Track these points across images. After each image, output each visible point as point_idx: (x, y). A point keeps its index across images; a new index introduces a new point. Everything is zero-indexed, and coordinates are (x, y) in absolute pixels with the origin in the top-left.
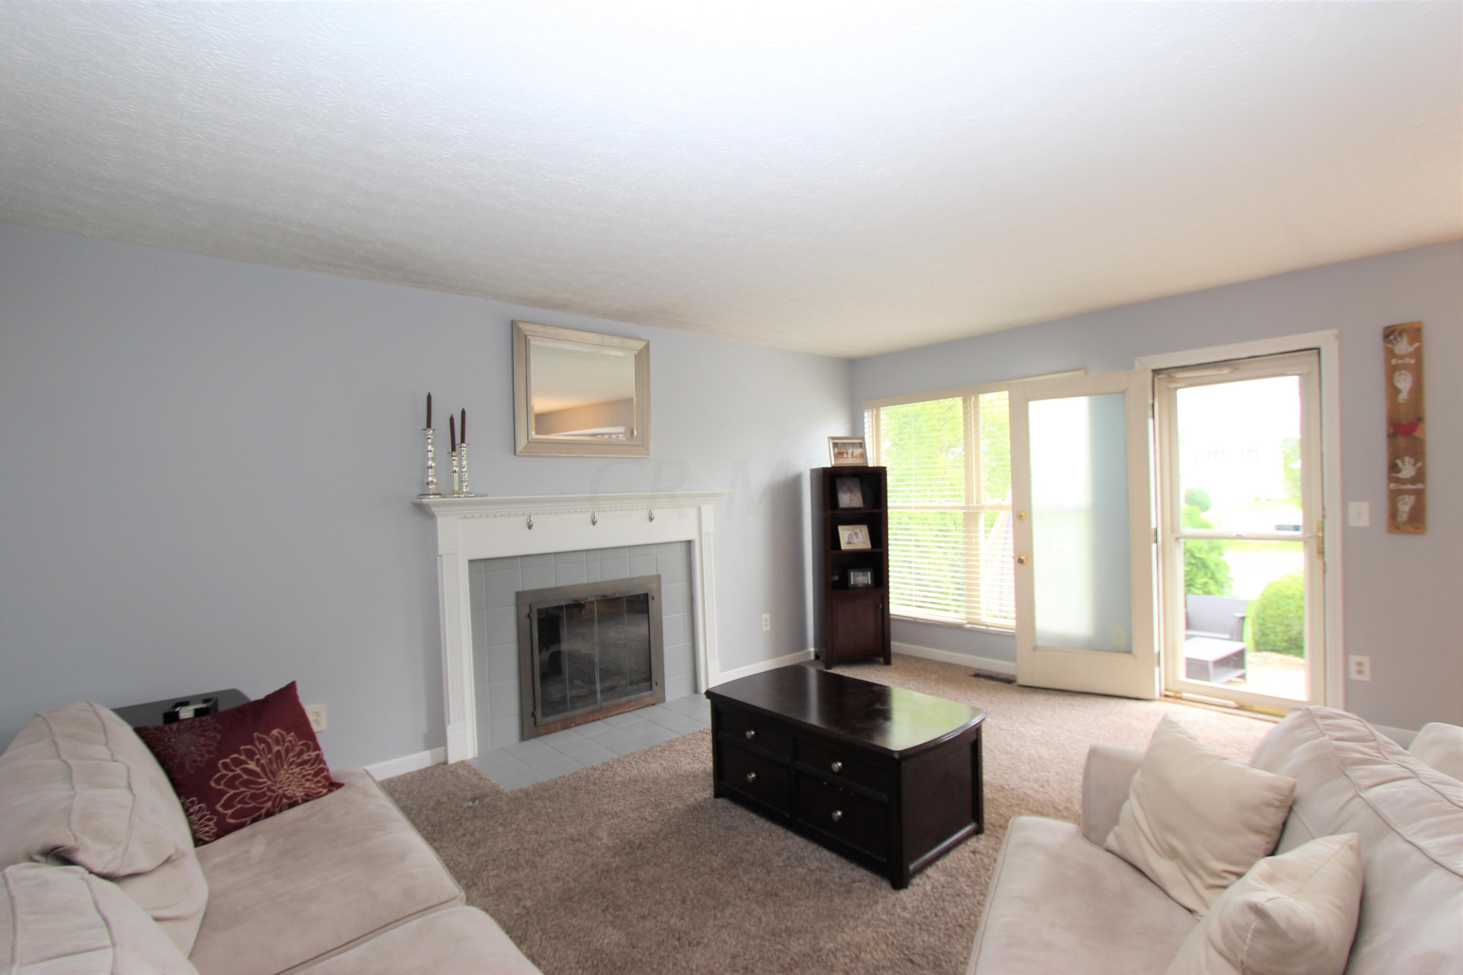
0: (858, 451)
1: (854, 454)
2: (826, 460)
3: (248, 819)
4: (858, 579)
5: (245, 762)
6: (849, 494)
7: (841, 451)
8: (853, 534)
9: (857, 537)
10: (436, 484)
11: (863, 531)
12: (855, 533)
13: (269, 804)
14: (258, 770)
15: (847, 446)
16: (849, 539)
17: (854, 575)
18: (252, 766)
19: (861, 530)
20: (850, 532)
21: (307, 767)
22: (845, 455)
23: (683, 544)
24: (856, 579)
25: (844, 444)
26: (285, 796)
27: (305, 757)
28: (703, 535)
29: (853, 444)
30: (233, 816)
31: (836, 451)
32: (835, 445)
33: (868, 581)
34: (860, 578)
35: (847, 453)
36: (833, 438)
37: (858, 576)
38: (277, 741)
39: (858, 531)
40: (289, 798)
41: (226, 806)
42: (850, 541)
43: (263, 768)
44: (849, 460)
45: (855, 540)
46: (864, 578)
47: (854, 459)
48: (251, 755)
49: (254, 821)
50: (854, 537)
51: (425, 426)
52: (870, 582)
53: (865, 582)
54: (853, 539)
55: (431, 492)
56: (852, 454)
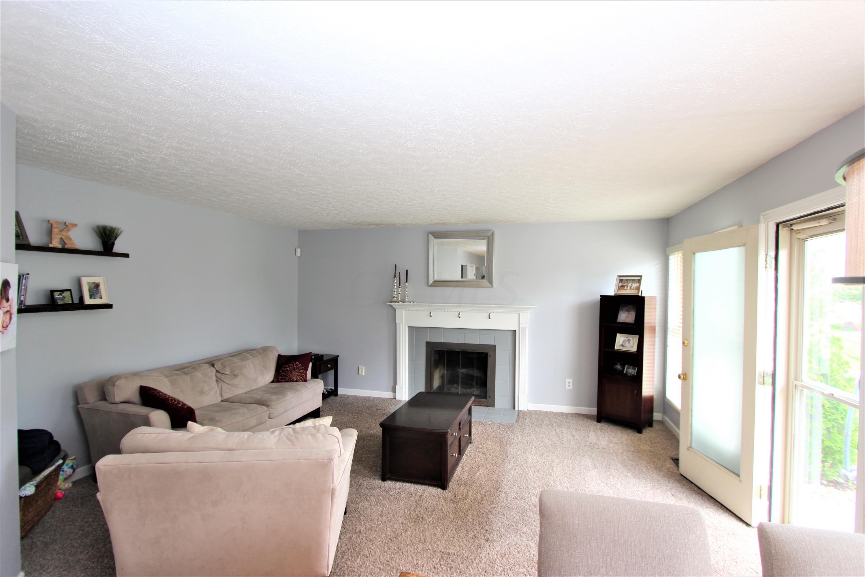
0: (635, 285)
1: (632, 287)
2: (611, 292)
3: (283, 381)
4: (629, 371)
5: (287, 368)
6: (627, 313)
7: (623, 285)
8: (627, 340)
9: (629, 343)
10: (396, 297)
11: (634, 339)
12: (628, 339)
13: (288, 379)
14: (289, 370)
15: (629, 281)
16: (623, 343)
17: (627, 367)
18: (288, 369)
19: (633, 338)
20: (625, 339)
21: (300, 374)
22: (626, 288)
23: (511, 332)
24: (628, 370)
25: (627, 280)
26: (291, 378)
27: (300, 371)
28: (521, 328)
29: (633, 280)
30: (280, 379)
31: (620, 284)
32: (621, 281)
33: (634, 374)
34: (630, 370)
35: (627, 286)
36: (620, 276)
37: (629, 368)
38: (296, 365)
39: (631, 339)
40: (293, 379)
41: (280, 376)
42: (623, 344)
43: (290, 370)
44: (628, 291)
45: (627, 344)
46: (633, 371)
47: (631, 290)
48: (289, 366)
49: (285, 382)
50: (627, 342)
51: (394, 277)
52: (635, 375)
53: (633, 373)
54: (625, 343)
55: (395, 300)
56: (631, 287)
